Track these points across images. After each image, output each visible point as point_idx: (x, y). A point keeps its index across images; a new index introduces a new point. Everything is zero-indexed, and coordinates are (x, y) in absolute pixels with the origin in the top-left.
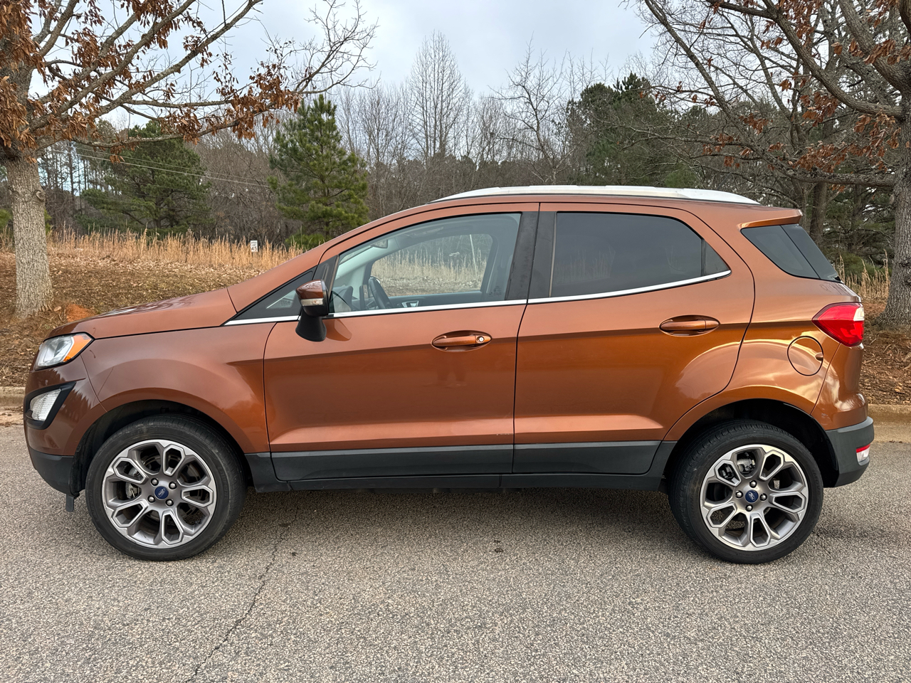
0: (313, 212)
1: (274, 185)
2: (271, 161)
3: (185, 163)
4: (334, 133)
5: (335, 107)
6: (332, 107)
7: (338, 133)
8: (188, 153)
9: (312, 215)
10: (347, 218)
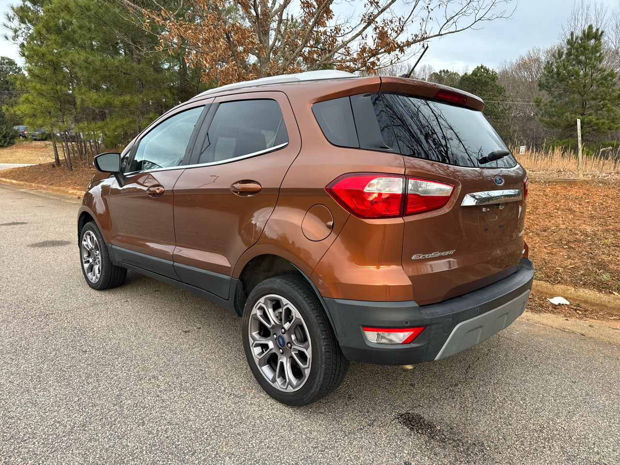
0: (568, 121)
1: (538, 103)
2: (540, 85)
3: (494, 94)
4: (598, 55)
5: (602, 32)
6: (600, 32)
7: (601, 54)
8: (497, 86)
9: (566, 123)
10: (597, 124)
